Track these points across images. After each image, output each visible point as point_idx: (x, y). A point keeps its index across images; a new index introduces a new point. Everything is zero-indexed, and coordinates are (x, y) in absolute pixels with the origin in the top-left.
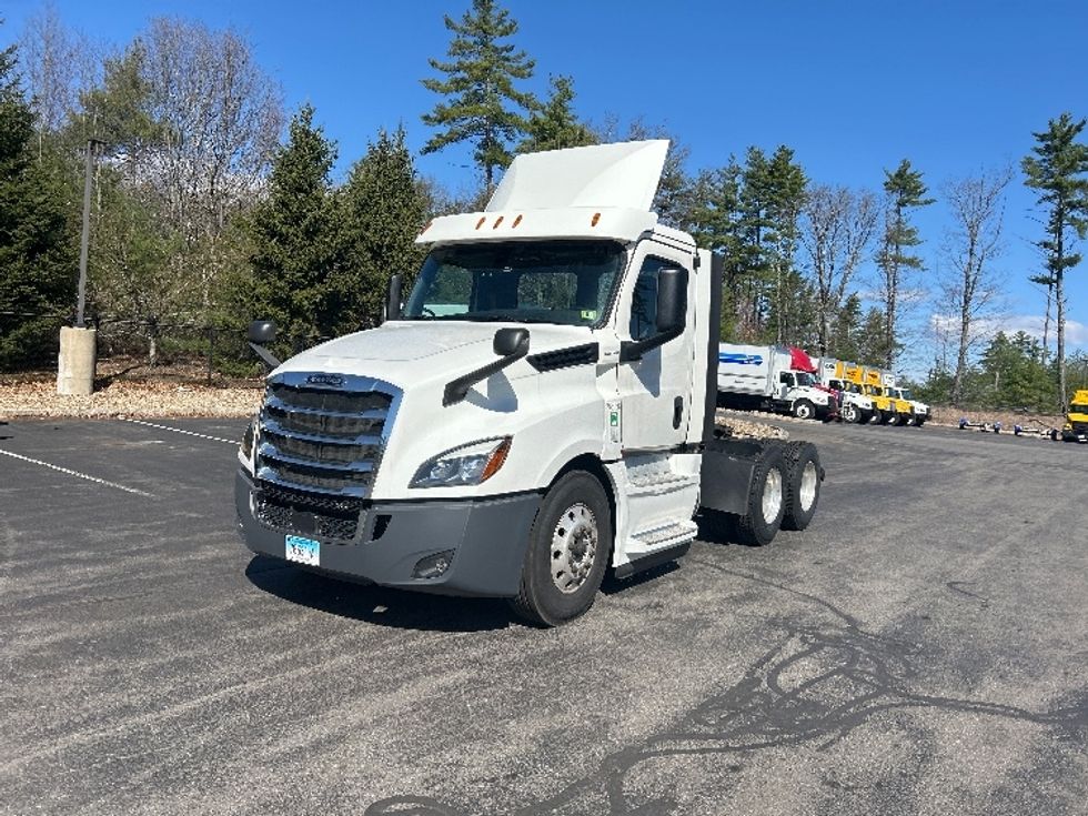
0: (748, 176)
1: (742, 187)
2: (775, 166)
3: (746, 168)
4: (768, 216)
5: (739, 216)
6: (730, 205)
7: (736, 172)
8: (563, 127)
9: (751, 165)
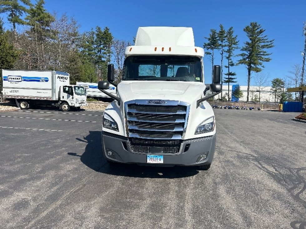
0: (97, 35)
1: (95, 38)
2: (105, 33)
3: (96, 33)
4: (104, 47)
5: (95, 46)
6: (93, 43)
7: (93, 33)
8: (43, 13)
9: (98, 31)
